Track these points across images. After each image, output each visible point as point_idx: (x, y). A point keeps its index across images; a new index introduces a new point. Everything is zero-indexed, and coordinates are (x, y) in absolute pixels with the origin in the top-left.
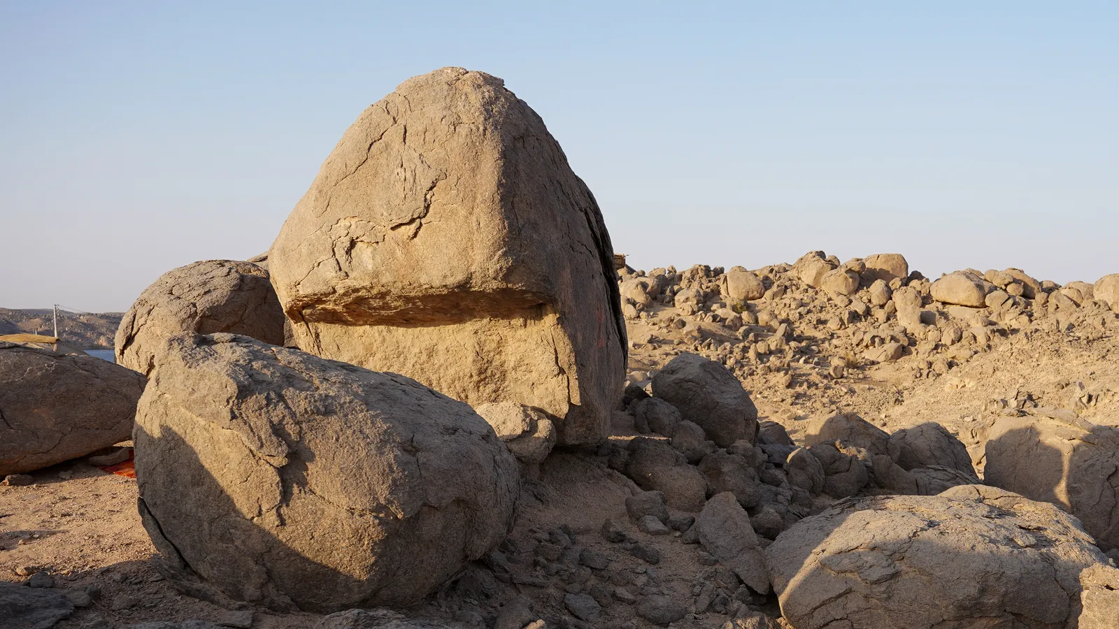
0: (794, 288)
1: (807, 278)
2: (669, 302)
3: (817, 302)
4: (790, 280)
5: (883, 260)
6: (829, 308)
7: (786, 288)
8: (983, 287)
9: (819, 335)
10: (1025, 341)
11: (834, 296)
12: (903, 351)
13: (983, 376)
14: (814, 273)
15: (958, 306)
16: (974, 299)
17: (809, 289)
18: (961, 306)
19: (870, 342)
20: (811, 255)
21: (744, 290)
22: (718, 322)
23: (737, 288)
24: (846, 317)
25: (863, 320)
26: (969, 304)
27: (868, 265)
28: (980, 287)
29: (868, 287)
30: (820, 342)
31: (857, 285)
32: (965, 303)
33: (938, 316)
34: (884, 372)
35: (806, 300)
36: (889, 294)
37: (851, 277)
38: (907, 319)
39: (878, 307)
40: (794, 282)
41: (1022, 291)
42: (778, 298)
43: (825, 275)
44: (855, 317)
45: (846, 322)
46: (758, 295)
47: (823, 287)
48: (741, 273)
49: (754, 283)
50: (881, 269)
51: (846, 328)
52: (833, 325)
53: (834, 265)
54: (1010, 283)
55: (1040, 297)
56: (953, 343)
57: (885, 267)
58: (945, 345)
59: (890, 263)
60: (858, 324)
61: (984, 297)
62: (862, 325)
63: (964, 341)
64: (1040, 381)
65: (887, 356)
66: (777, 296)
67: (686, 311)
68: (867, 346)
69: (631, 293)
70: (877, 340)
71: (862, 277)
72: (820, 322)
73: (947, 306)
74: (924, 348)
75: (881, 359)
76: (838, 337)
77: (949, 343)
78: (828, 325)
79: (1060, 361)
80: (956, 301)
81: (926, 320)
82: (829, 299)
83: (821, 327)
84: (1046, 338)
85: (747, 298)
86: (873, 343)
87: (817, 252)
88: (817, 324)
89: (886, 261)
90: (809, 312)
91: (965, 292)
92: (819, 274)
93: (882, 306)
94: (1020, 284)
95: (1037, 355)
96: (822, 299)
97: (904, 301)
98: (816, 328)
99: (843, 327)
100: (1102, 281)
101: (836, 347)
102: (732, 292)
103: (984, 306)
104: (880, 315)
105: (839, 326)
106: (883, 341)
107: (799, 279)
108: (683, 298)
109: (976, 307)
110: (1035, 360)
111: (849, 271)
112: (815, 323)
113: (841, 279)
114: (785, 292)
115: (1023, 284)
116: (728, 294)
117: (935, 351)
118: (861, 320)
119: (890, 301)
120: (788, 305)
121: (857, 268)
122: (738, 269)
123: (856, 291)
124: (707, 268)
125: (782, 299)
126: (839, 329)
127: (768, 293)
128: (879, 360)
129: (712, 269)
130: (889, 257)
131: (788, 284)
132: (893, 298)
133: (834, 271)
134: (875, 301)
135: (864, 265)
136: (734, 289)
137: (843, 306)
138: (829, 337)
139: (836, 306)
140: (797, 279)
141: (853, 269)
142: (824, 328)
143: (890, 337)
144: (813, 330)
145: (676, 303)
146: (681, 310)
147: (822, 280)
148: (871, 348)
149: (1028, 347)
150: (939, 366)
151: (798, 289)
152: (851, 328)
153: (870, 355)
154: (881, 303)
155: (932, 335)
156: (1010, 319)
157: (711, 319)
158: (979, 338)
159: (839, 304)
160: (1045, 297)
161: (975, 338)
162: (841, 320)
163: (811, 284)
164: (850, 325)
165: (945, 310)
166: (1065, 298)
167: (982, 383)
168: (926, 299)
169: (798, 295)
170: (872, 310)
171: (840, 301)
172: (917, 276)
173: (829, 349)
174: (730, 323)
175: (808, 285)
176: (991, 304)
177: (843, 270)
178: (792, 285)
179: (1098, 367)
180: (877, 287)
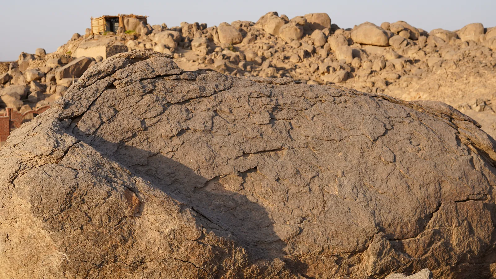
0: (261, 36)
1: (269, 29)
2: (188, 47)
3: (278, 45)
4: (258, 31)
5: (316, 17)
6: (287, 49)
7: (256, 36)
8: (387, 33)
9: (287, 66)
10: (454, 67)
11: (289, 41)
12: (348, 75)
13: (431, 90)
14: (274, 26)
15: (371, 46)
16: (382, 40)
17: (272, 37)
18: (373, 45)
19: (326, 70)
20: (269, 15)
21: (230, 38)
22: (226, 59)
23: (225, 37)
24: (302, 54)
25: (312, 56)
26: (379, 44)
27: (308, 21)
28: (385, 33)
29: (310, 34)
30: (290, 71)
31: (302, 33)
32: (376, 44)
33: (361, 53)
35: (271, 43)
36: (325, 39)
37: (299, 29)
38: (344, 55)
39: (320, 47)
40: (261, 32)
41: (409, 35)
42: (253, 43)
43: (282, 27)
44: (307, 54)
45: (302, 57)
46: (239, 41)
47: (281, 35)
48: (227, 27)
49: (236, 33)
50: (315, 23)
51: (302, 62)
53: (286, 20)
54: (402, 30)
55: (421, 39)
56: (381, 69)
57: (317, 22)
58: (375, 71)
59: (320, 19)
60: (309, 59)
61: (388, 39)
62: (312, 59)
63: (387, 68)
64: (475, 92)
65: (339, 79)
66: (251, 42)
67: (202, 52)
68: (323, 73)
69: (165, 41)
70: (331, 69)
71: (306, 28)
72: (286, 58)
73: (363, 46)
74: (362, 73)
75: (336, 81)
76: (300, 67)
77: (378, 69)
78: (291, 60)
79: (483, 79)
80: (370, 42)
81: (356, 55)
82: (286, 43)
83: (286, 61)
84: (467, 65)
85: (233, 44)
86: (328, 71)
87: (273, 13)
88: (284, 59)
89: (318, 18)
90: (276, 51)
91: (377, 38)
92: (277, 27)
93: (322, 47)
94: (408, 31)
95: (465, 76)
96: (281, 44)
97: (336, 43)
98: (283, 62)
99: (301, 61)
100: (465, 28)
101: (301, 74)
102: (221, 40)
103: (388, 45)
105: (298, 61)
106: (335, 70)
107: (263, 30)
108: (197, 44)
109: (383, 46)
110: (464, 79)
111: (298, 24)
112: (283, 58)
113: (293, 30)
114: (256, 39)
115: (409, 31)
116: (219, 41)
117: (371, 75)
118: (310, 56)
119: (327, 44)
120: (261, 48)
121: (302, 22)
122: (224, 24)
123: (302, 37)
124: (197, 24)
125: (255, 43)
126: (298, 62)
127: (245, 40)
128: (334, 81)
129: (200, 24)
130: (319, 15)
131: (257, 33)
132: (328, 42)
133: (287, 25)
134: (317, 44)
135: (306, 21)
136: (224, 37)
137: (296, 47)
138: (294, 68)
139: (292, 47)
140: (262, 30)
141: (300, 23)
142: (289, 62)
143: (339, 67)
144: (282, 63)
145: (193, 48)
146: (199, 52)
147: (280, 30)
148: (326, 74)
149: (457, 71)
151: (264, 37)
152: (306, 62)
154: (322, 45)
156: (411, 53)
157: (221, 57)
158: (397, 66)
159: (294, 46)
160: (425, 39)
161: (394, 66)
162: (299, 56)
163: (272, 33)
164: (305, 59)
165: (363, 49)
166: (440, 39)
167: (433, 95)
168: (350, 42)
169: (264, 40)
170: (317, 49)
171: (294, 44)
172: (337, 27)
173: (297, 75)
174: (233, 60)
175: (270, 34)
176: (393, 44)
177: (294, 24)
178: (260, 34)
180: (317, 35)
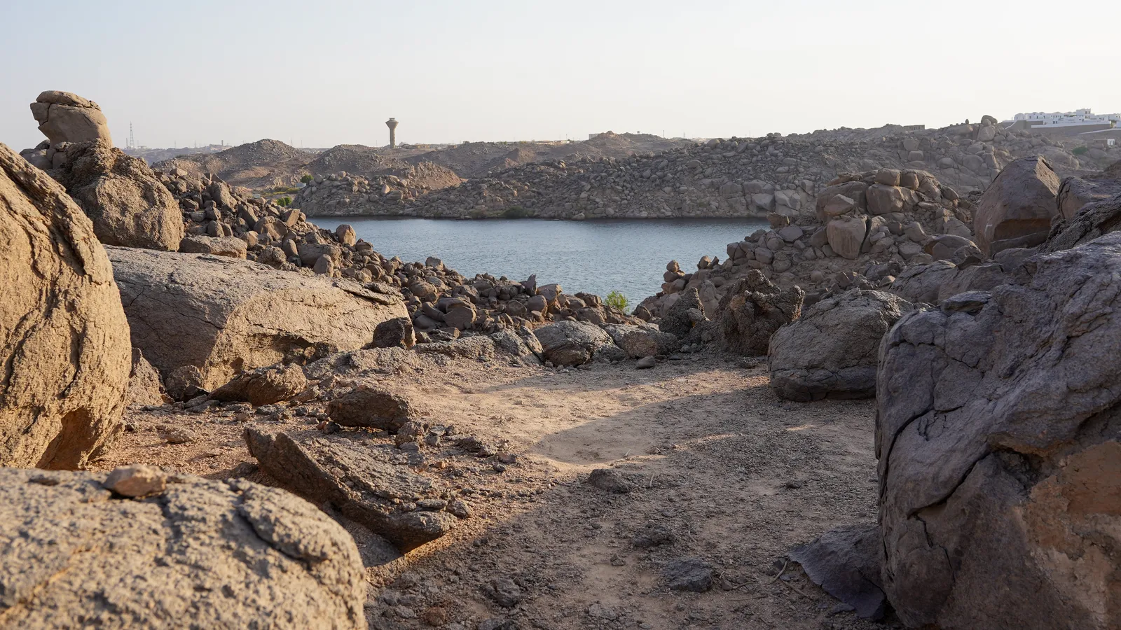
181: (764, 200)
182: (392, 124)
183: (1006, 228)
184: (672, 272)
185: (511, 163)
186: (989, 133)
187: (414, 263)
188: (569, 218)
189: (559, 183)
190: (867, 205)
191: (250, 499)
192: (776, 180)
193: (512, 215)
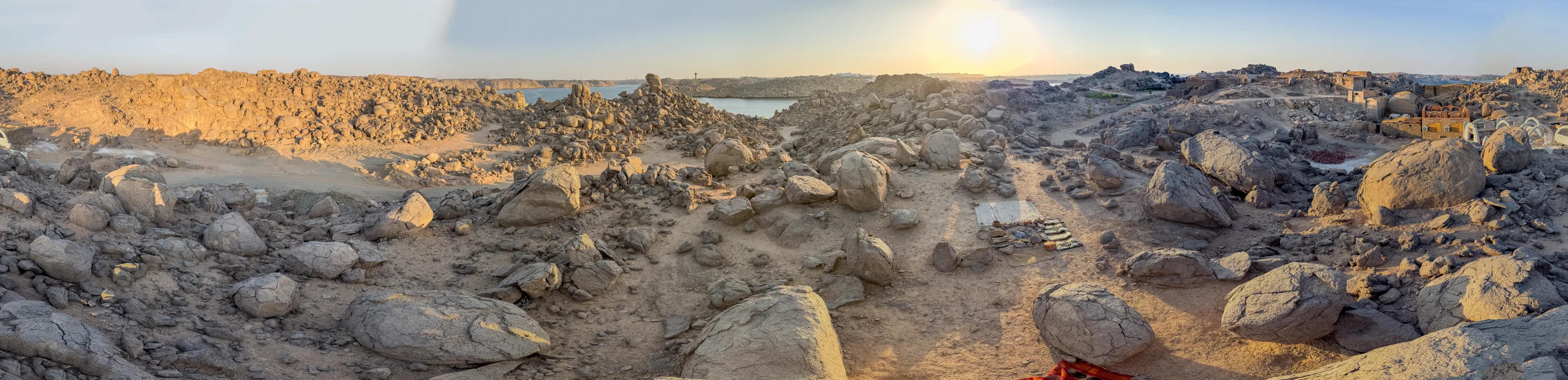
8: (36, 75)
12: (20, 91)
16: (34, 78)
23: (1557, 75)
27: (11, 70)
34: (16, 96)
36: (16, 77)
37: (8, 73)
38: (20, 83)
44: (9, 82)
51: (7, 85)
52: (4, 84)
53: (4, 71)
55: (47, 78)
59: (15, 70)
62: (11, 84)
67: (1546, 81)
70: (14, 88)
71: (10, 73)
74: (25, 90)
81: (24, 83)
85: (1559, 78)
97: (19, 79)
104: (14, 82)
108: (1545, 78)
116: (1555, 76)
123: (9, 76)
124: (1550, 70)
130: (15, 68)
141: (8, 71)
143: (17, 87)
150: (28, 95)
153: (13, 91)
154: (14, 79)
155: (26, 87)
156: (42, 84)
157: (1552, 83)
168: (24, 78)
172: (21, 73)
174: (1556, 84)
179: (64, 97)
180: (13, 76)
181: (785, 93)
182: (696, 74)
183: (871, 106)
184: (776, 112)
185: (725, 84)
186: (832, 77)
187: (721, 110)
188: (741, 98)
189: (738, 89)
190: (819, 96)
191: (752, 161)
192: (787, 88)
193: (727, 97)
